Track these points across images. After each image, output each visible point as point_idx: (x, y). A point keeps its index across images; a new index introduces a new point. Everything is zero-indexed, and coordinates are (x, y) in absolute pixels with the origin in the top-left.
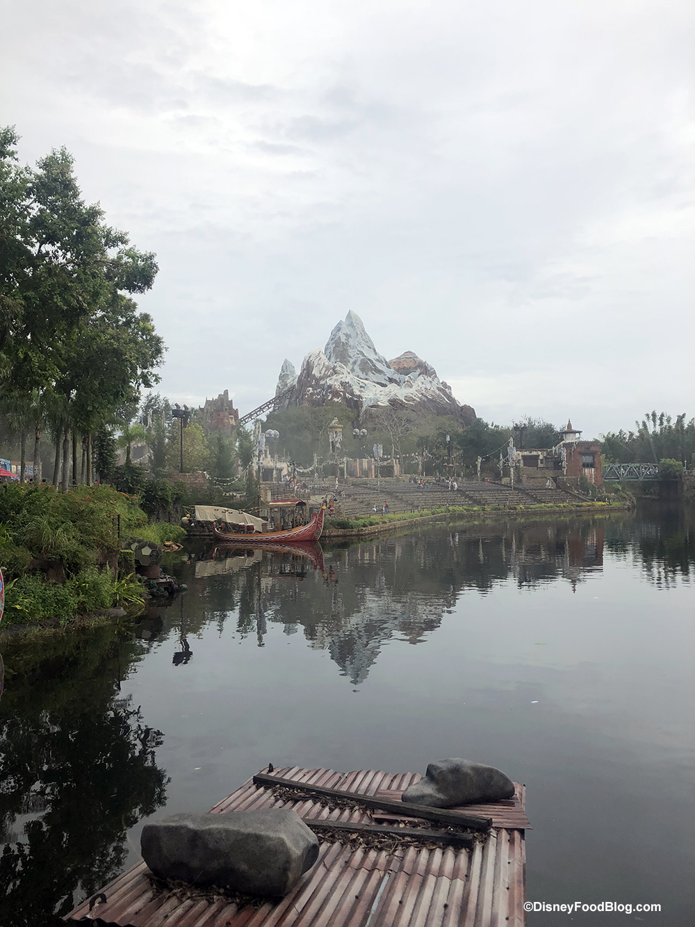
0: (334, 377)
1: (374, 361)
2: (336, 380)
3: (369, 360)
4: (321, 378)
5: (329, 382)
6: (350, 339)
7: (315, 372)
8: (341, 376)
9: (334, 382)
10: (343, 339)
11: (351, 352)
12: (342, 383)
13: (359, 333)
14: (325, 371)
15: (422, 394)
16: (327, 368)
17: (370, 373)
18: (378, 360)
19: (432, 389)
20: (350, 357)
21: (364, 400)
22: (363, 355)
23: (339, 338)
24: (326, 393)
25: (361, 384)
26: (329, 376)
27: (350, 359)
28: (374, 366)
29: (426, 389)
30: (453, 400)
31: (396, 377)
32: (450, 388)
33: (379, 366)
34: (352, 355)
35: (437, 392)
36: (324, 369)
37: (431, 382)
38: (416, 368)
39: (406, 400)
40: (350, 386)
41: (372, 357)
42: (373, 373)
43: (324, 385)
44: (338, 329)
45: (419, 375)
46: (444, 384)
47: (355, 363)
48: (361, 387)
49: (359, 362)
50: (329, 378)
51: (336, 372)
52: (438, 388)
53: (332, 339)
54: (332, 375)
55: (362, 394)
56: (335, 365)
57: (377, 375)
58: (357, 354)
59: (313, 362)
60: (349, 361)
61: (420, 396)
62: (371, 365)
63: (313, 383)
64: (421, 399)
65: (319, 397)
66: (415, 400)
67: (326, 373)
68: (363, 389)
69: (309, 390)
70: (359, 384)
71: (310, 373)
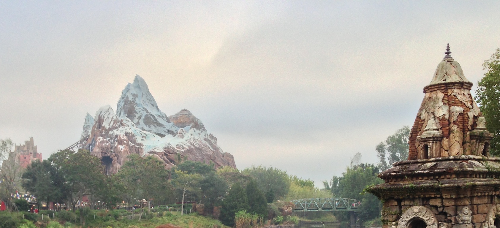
0: (121, 129)
1: (156, 117)
2: (122, 131)
3: (152, 115)
4: (110, 129)
5: (116, 132)
6: (137, 99)
7: (106, 125)
8: (126, 128)
9: (120, 132)
10: (130, 98)
11: (138, 109)
12: (126, 134)
13: (144, 93)
14: (114, 123)
15: (191, 143)
16: (115, 121)
17: (152, 126)
18: (159, 116)
19: (199, 139)
20: (136, 113)
21: (144, 147)
22: (147, 111)
23: (127, 97)
24: (114, 142)
25: (143, 135)
26: (117, 128)
27: (136, 115)
28: (156, 120)
29: (194, 139)
30: (216, 149)
31: (173, 129)
32: (216, 139)
33: (160, 120)
34: (138, 111)
35: (204, 142)
36: (112, 122)
37: (199, 134)
38: (190, 123)
39: (178, 148)
40: (133, 136)
41: (154, 112)
42: (155, 126)
43: (112, 135)
44: (127, 89)
45: (191, 128)
46: (212, 136)
47: (140, 117)
48: (143, 137)
49: (143, 117)
50: (116, 130)
51: (122, 125)
52: (205, 139)
53: (123, 98)
54: (119, 126)
55: (143, 143)
56: (123, 119)
57: (158, 128)
58: (142, 110)
59: (104, 116)
60: (135, 116)
61: (189, 144)
62: (153, 119)
63: (103, 133)
64: (189, 147)
65: (108, 144)
66: (185, 148)
67: (114, 125)
68: (144, 138)
69: (100, 139)
70: (142, 134)
71: (101, 125)
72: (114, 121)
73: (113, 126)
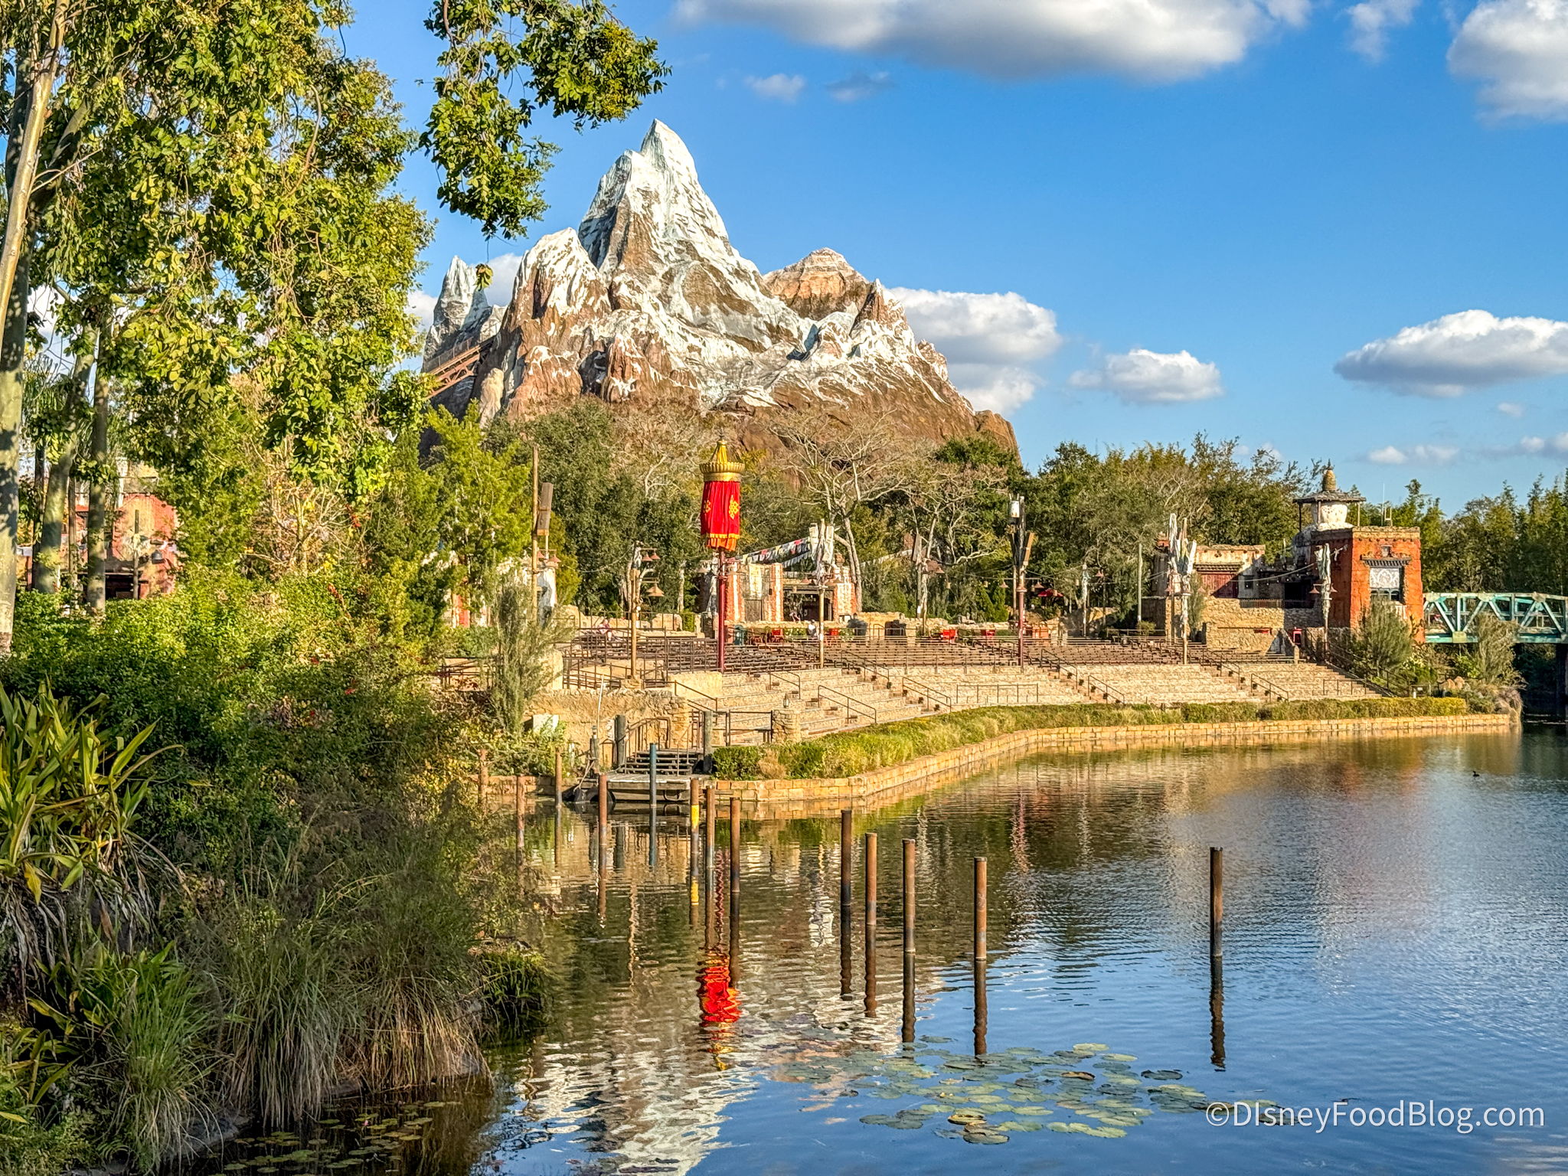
0: (615, 318)
1: (726, 275)
2: (621, 327)
3: (712, 269)
4: (577, 319)
5: (599, 331)
6: (655, 208)
7: (557, 299)
8: (633, 314)
9: (615, 331)
10: (637, 205)
11: (660, 244)
12: (636, 335)
13: (681, 190)
14: (588, 297)
15: (869, 376)
16: (593, 288)
17: (716, 310)
18: (736, 272)
19: (897, 361)
20: (656, 258)
21: (700, 386)
22: (696, 255)
23: (624, 202)
26: (599, 314)
27: (657, 267)
28: (728, 287)
29: (880, 361)
30: (952, 398)
31: (790, 323)
33: (741, 289)
34: (661, 253)
35: (911, 372)
37: (891, 342)
38: (845, 301)
39: (825, 392)
40: (662, 345)
41: (719, 259)
42: (724, 311)
44: (620, 173)
45: (857, 320)
47: (669, 277)
49: (682, 276)
50: (598, 321)
51: (617, 303)
52: (911, 361)
53: (603, 204)
54: (607, 309)
55: (694, 370)
56: (617, 280)
57: (736, 315)
58: (678, 251)
59: (553, 270)
60: (654, 273)
61: (863, 381)
62: (718, 285)
63: (550, 333)
64: (865, 389)
65: (568, 374)
66: (854, 396)
67: (590, 303)
68: (694, 355)
69: (540, 354)
70: (685, 338)
71: (543, 302)
72: (589, 287)
73: (585, 305)
